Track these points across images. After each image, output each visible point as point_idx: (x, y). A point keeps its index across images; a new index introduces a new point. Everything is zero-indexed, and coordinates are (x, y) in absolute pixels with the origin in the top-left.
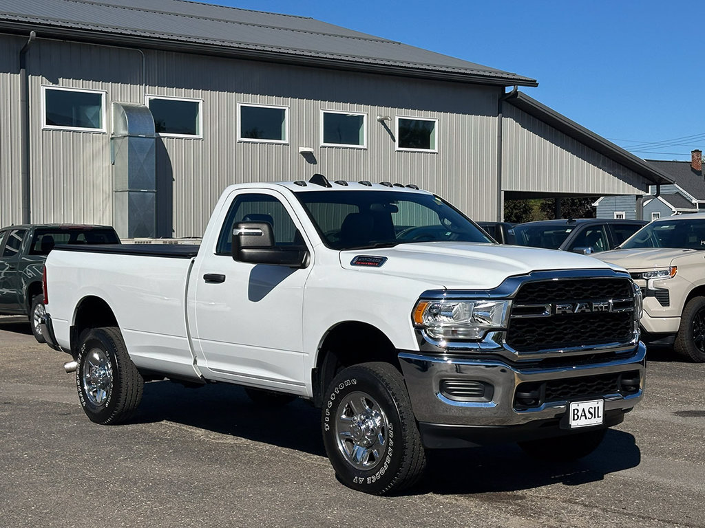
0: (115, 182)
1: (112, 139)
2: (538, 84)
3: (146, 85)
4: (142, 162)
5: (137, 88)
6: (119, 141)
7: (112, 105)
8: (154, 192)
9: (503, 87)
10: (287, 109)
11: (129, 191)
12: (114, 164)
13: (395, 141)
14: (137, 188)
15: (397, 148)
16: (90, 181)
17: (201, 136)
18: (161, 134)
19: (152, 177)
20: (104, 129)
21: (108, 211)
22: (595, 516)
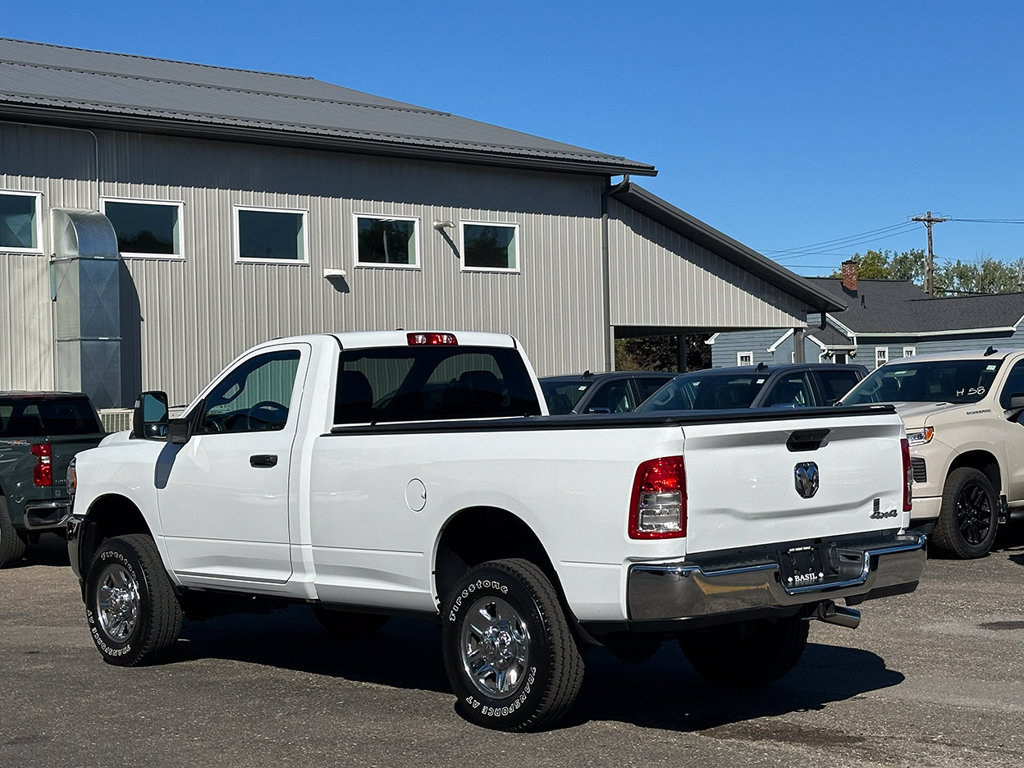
0: (59, 326)
1: (52, 262)
2: (657, 172)
3: (100, 181)
4: (100, 295)
5: (89, 186)
6: (63, 266)
7: (52, 212)
8: (118, 340)
9: (608, 177)
10: (305, 214)
11: (82, 340)
12: (55, 300)
13: (459, 257)
14: (92, 335)
15: (463, 267)
16: (20, 326)
17: (182, 255)
18: (124, 254)
19: (114, 318)
20: (40, 249)
21: (47, 370)
22: (969, 757)
